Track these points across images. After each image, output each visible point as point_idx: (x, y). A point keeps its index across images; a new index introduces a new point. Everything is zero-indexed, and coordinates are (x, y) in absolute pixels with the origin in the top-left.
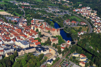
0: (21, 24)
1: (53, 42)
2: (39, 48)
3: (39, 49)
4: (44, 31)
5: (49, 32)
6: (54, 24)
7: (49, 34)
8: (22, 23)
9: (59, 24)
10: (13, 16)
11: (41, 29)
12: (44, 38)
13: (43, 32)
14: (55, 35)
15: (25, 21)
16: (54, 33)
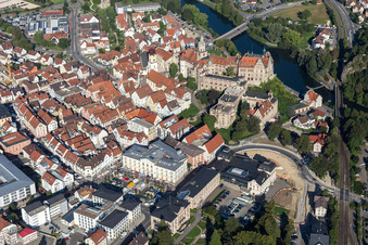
0: (88, 45)
1: (263, 116)
2: (235, 171)
3: (235, 176)
4: (210, 73)
5: (230, 75)
6: (204, 17)
7: (234, 84)
8: (89, 40)
9: (219, 11)
10: (37, 9)
11: (191, 66)
12: (227, 110)
13: (209, 80)
14: (257, 84)
15: (95, 26)
16: (253, 74)
